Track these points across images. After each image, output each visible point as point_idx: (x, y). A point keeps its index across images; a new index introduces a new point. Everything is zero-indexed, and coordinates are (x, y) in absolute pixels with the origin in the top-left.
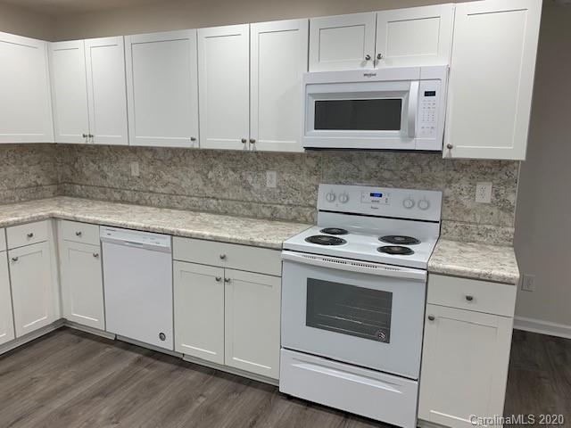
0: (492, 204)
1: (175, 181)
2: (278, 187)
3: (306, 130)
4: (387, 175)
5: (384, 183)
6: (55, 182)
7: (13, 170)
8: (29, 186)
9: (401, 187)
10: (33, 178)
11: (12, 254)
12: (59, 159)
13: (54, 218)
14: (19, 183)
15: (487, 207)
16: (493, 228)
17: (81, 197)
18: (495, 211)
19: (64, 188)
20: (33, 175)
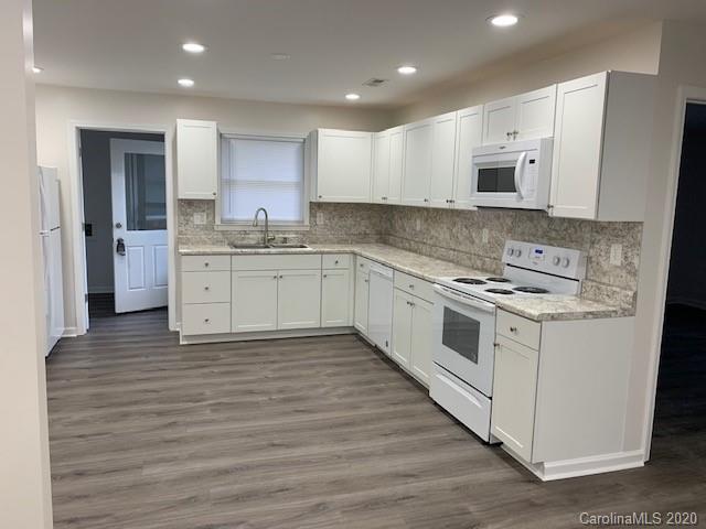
0: (622, 267)
1: (436, 235)
2: (489, 242)
3: (472, 191)
4: (553, 234)
5: (552, 242)
6: (379, 233)
7: (350, 221)
8: (360, 234)
9: (562, 246)
10: (363, 229)
11: (325, 272)
12: (384, 216)
13: (354, 254)
14: (353, 231)
15: (618, 270)
16: (618, 290)
17: (391, 245)
18: (624, 273)
19: (385, 238)
20: (364, 226)
